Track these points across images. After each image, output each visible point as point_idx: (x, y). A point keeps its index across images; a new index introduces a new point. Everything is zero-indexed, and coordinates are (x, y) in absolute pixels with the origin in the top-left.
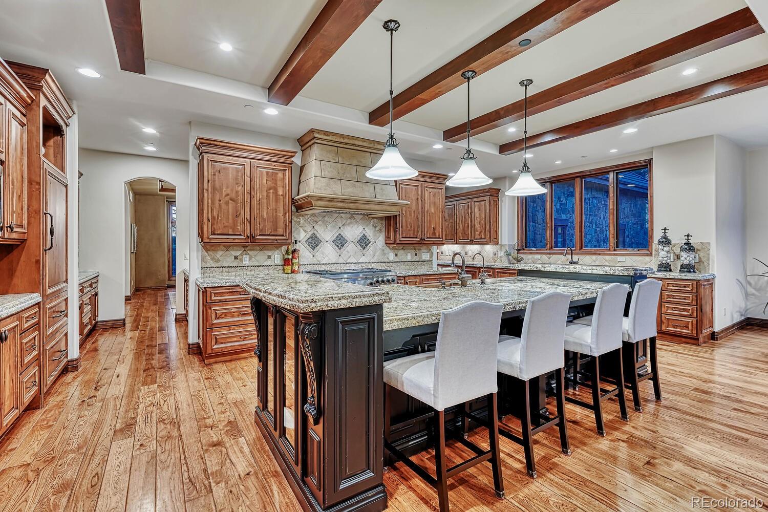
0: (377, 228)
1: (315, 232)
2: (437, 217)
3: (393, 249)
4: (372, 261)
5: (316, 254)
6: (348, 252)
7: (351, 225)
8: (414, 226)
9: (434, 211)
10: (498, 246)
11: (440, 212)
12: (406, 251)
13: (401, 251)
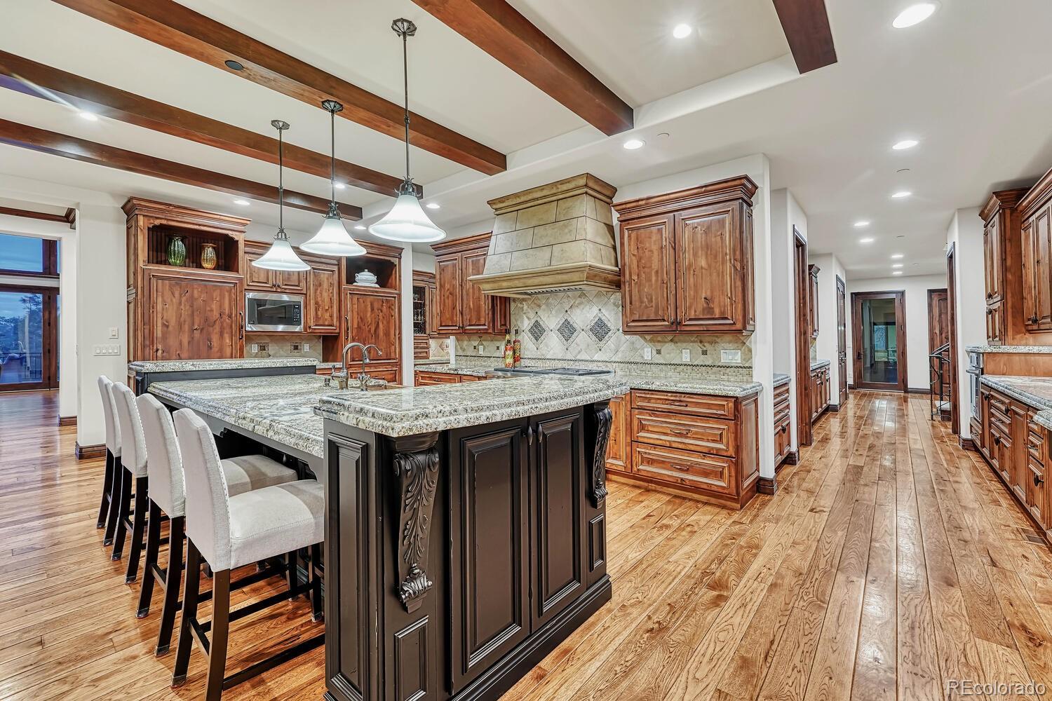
0: (620, 309)
1: (539, 319)
3: (651, 341)
4: (613, 359)
6: (578, 345)
7: (582, 306)
8: (657, 299)
12: (679, 344)
13: (667, 345)
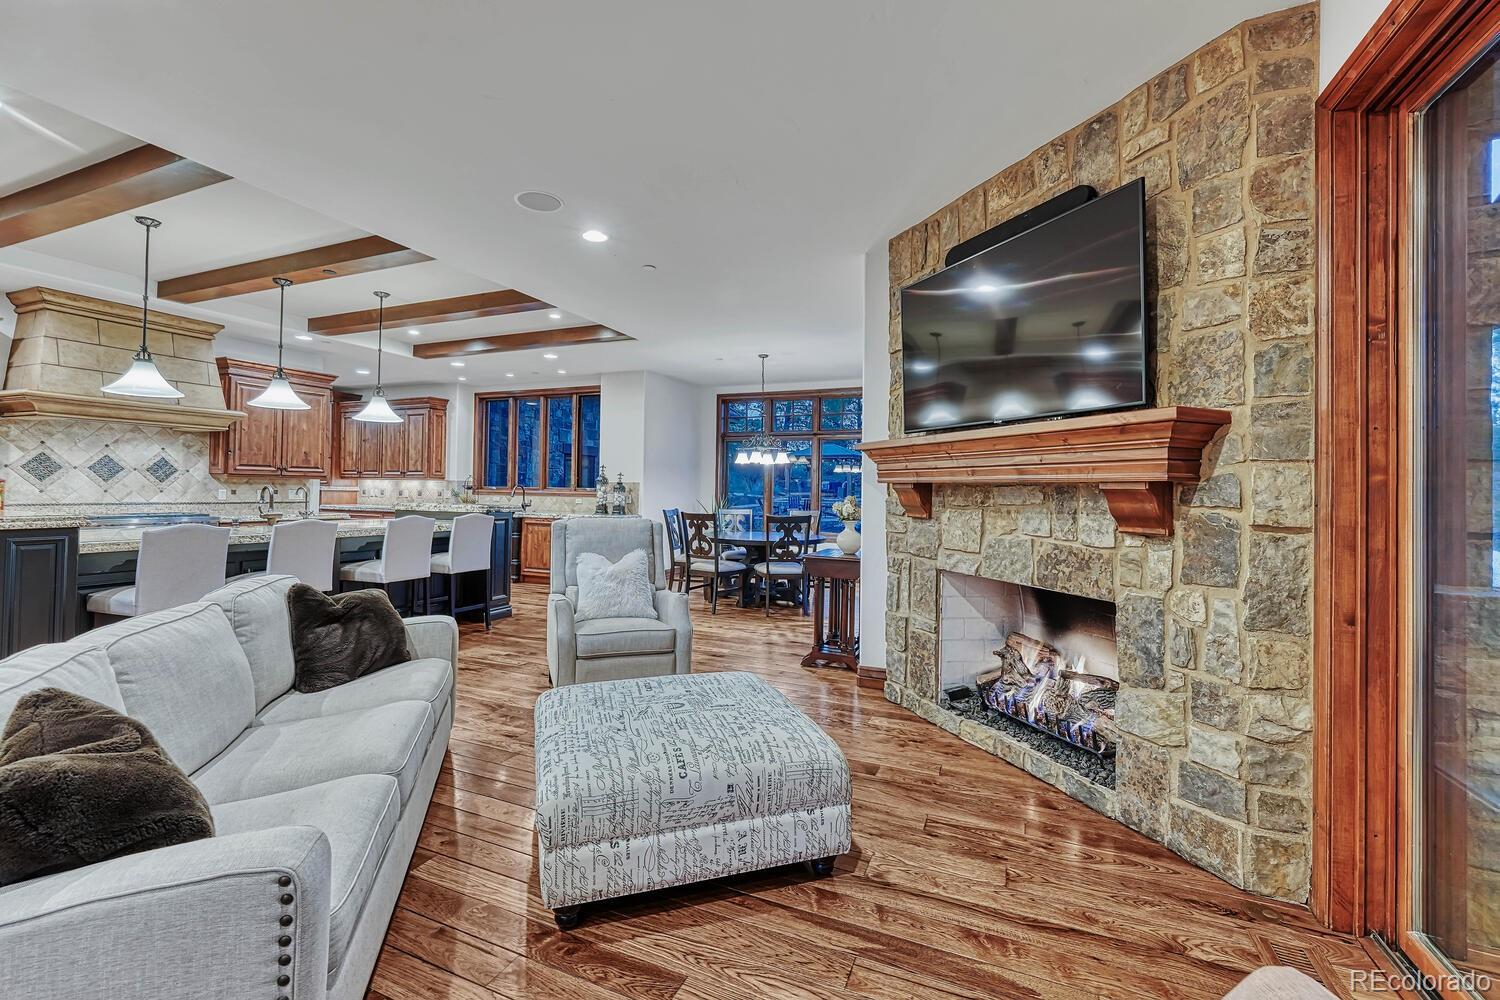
0: (191, 450)
1: (47, 452)
2: (312, 438)
3: (226, 482)
4: (179, 501)
5: (49, 488)
6: (126, 486)
7: (134, 443)
8: (266, 447)
9: (308, 426)
10: (445, 483)
11: (318, 430)
12: (254, 486)
13: (243, 486)
